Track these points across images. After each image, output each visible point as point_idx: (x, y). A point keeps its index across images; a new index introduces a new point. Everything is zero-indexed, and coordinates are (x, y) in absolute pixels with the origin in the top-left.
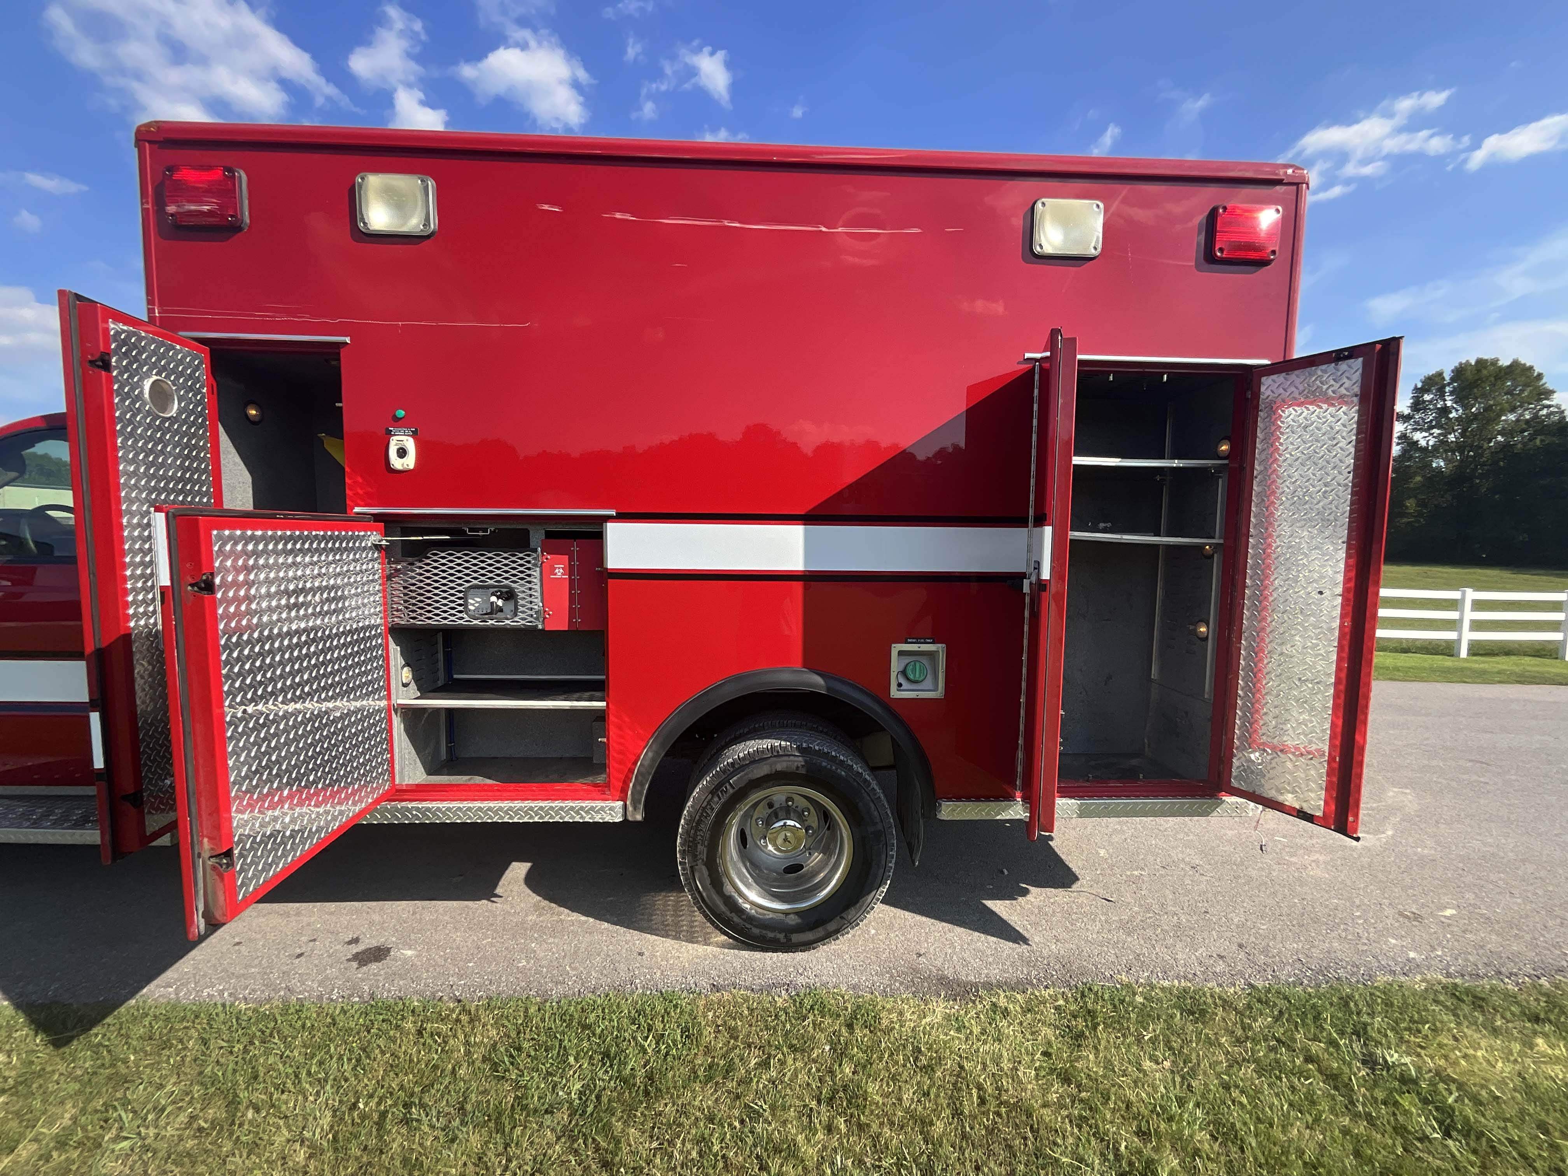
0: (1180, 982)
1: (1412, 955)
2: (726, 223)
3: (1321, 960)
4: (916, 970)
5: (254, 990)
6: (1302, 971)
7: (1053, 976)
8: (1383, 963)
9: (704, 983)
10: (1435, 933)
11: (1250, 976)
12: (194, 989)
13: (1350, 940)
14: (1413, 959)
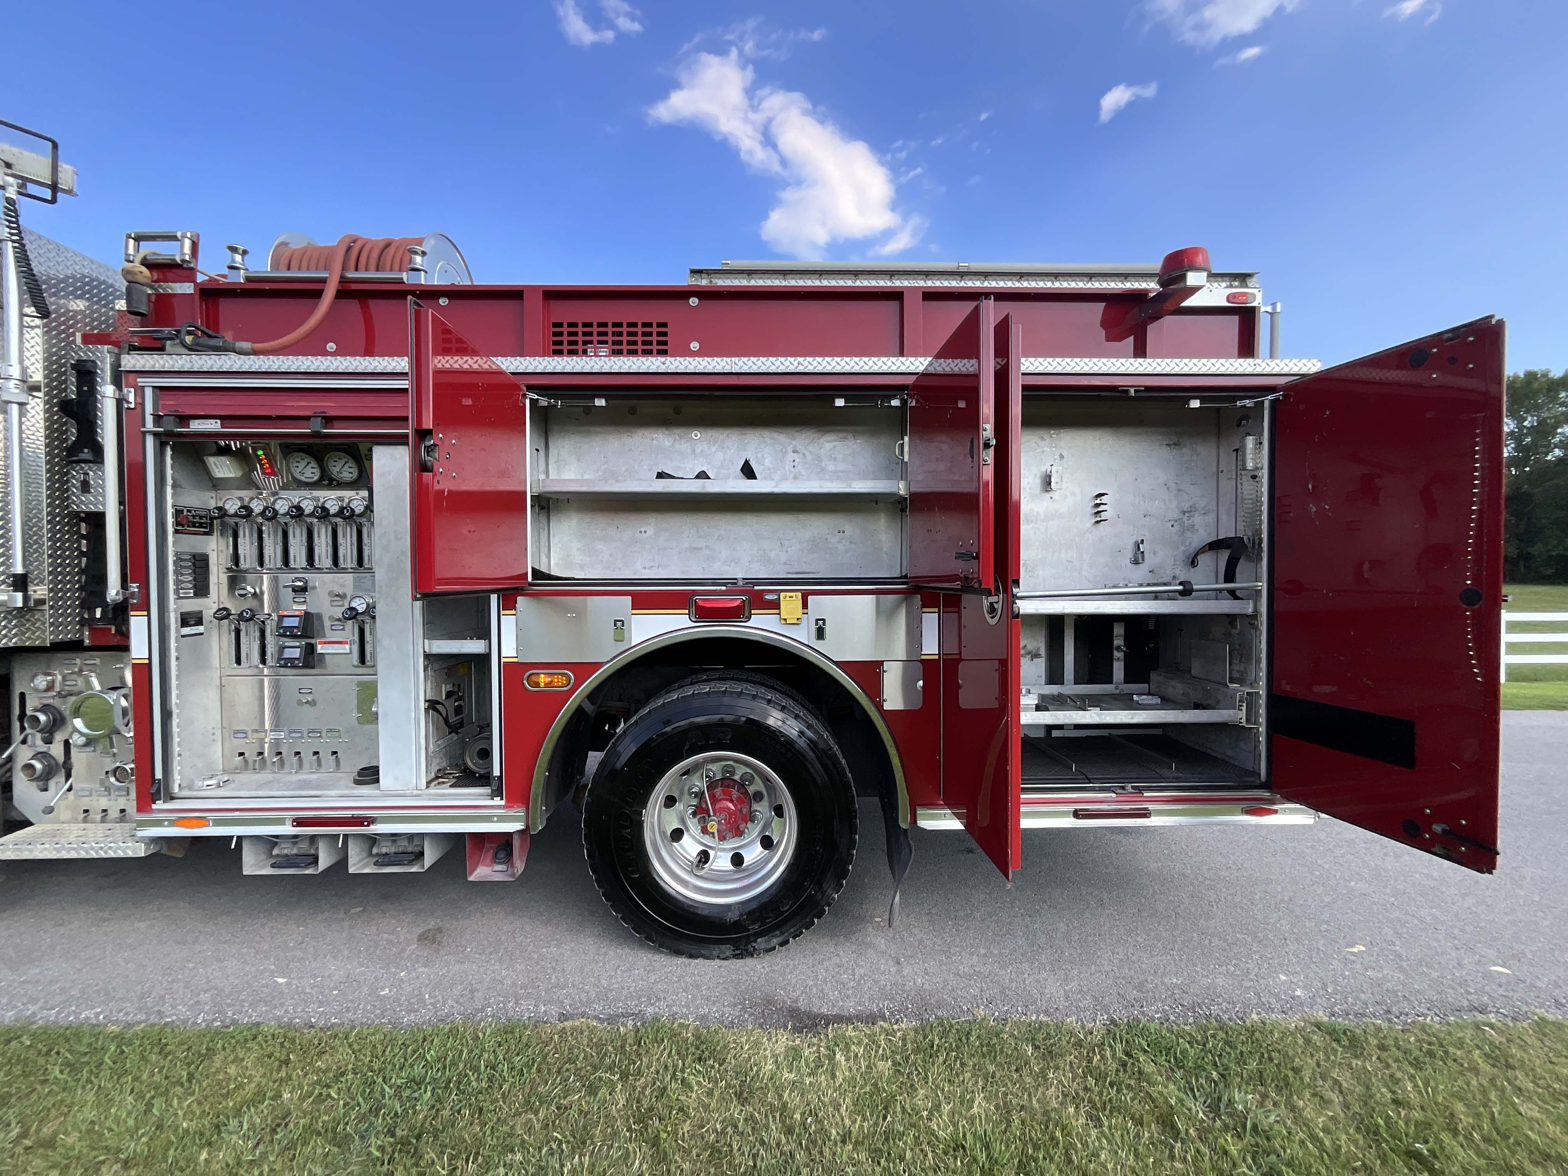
0: (1038, 1017)
1: (1298, 992)
3: (1197, 995)
4: (769, 1001)
5: (127, 1014)
6: (1171, 1007)
7: (908, 1009)
8: (1263, 999)
9: (554, 1010)
10: (1334, 970)
11: (1115, 1011)
12: (74, 1012)
13: (1238, 975)
14: (1298, 996)
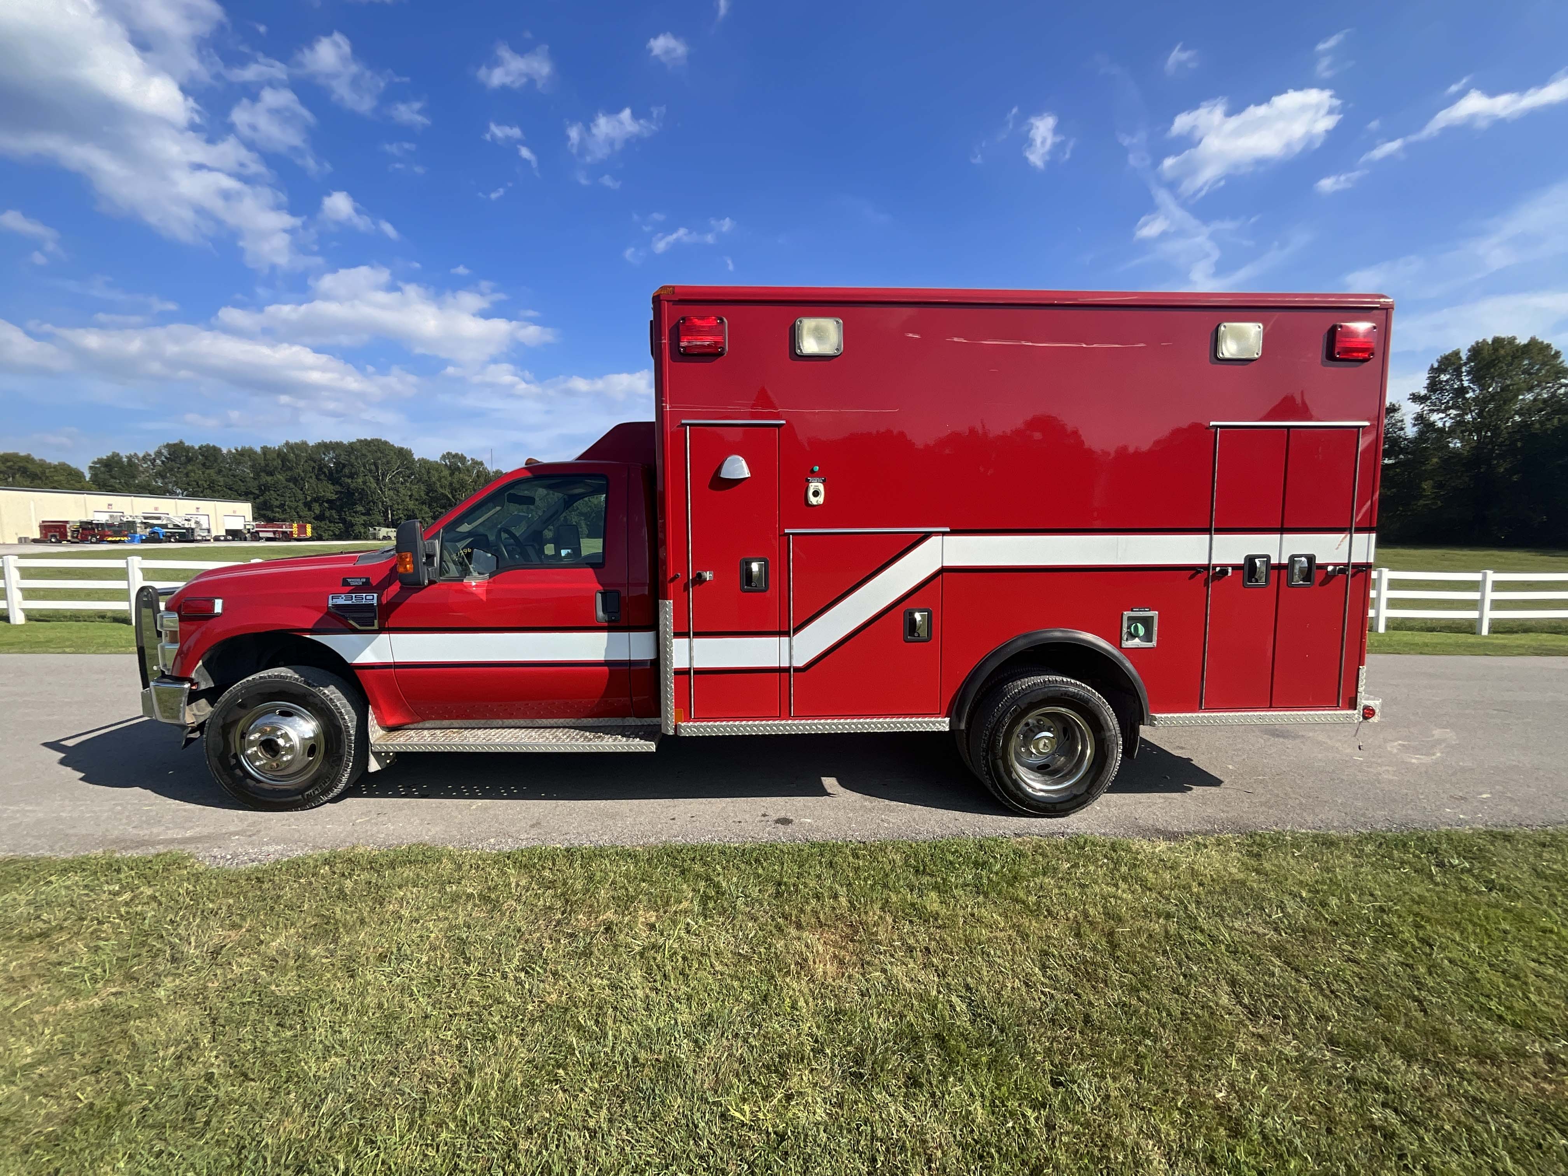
2: (1023, 343)
